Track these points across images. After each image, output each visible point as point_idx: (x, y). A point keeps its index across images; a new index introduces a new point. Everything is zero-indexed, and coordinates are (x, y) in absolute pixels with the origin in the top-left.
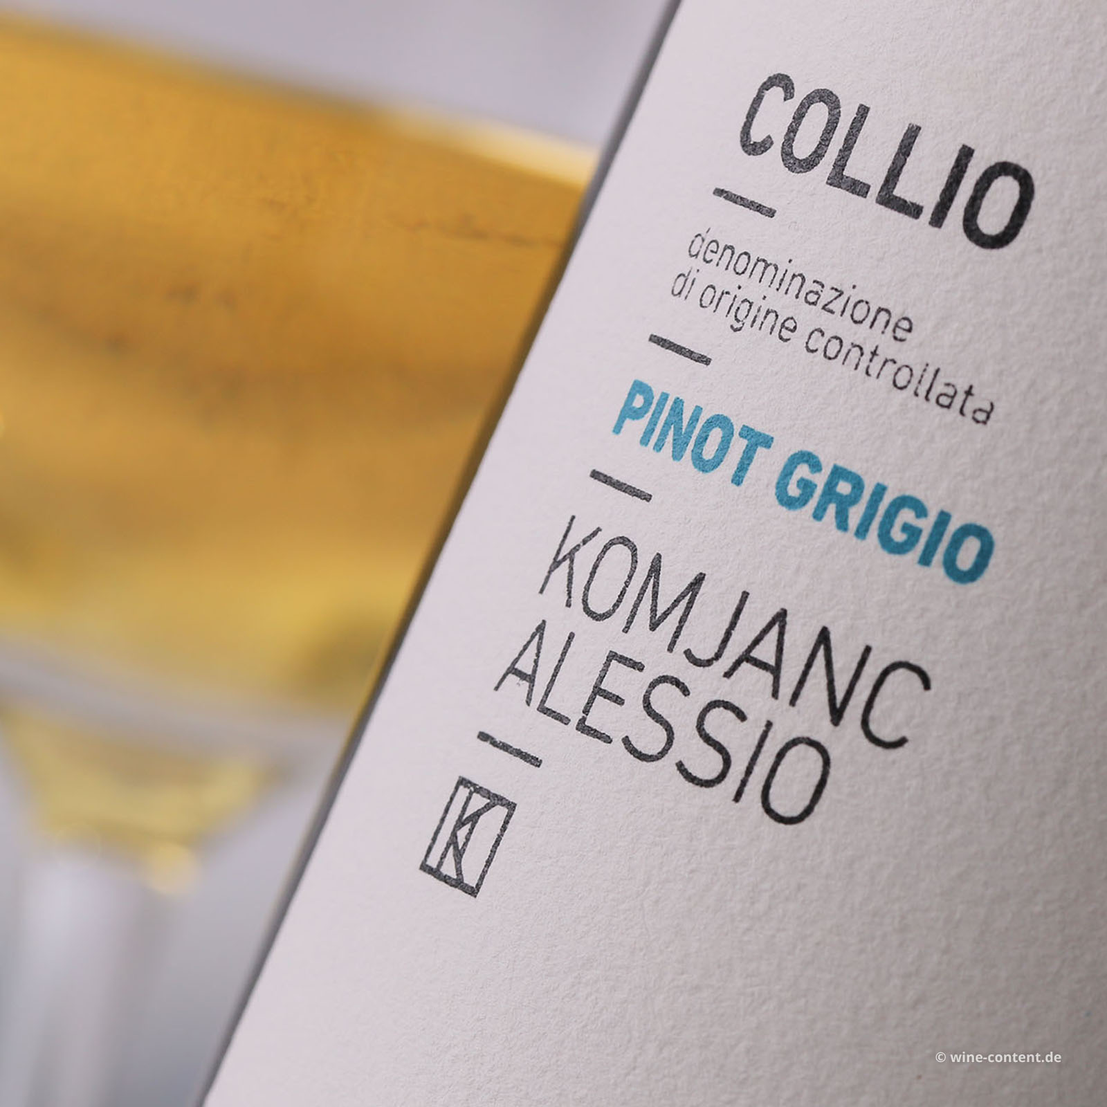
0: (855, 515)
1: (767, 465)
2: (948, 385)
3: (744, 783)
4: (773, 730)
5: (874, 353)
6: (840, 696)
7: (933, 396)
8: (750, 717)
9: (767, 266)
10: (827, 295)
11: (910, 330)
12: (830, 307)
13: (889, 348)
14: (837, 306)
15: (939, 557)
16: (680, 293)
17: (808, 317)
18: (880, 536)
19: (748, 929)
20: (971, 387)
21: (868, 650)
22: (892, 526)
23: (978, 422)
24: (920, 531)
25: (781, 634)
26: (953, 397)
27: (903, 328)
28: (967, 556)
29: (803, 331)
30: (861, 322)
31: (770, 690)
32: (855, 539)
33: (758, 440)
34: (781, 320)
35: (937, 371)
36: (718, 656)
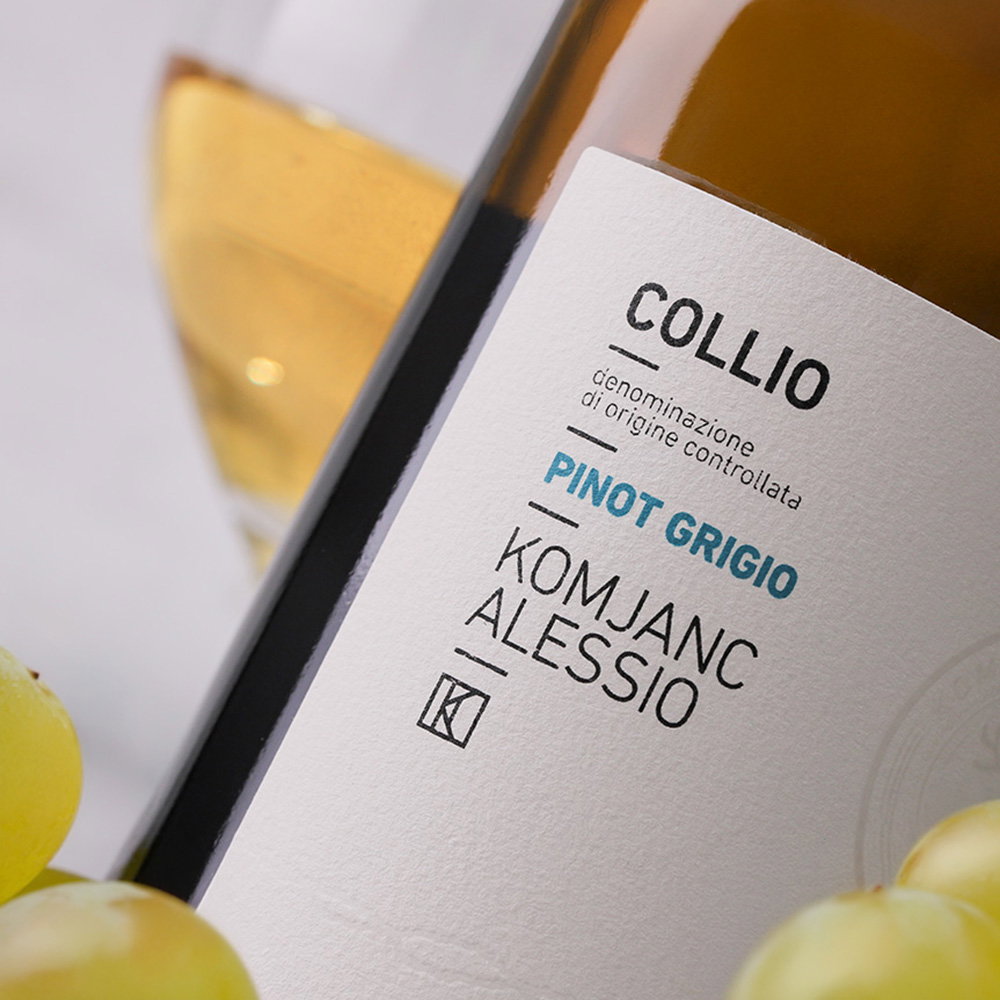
0: (717, 553)
1: (659, 519)
2: (774, 484)
3: (645, 701)
4: (664, 672)
5: (729, 461)
6: (705, 657)
7: (765, 490)
8: (650, 664)
9: (655, 399)
10: (697, 423)
11: (752, 450)
12: (700, 430)
13: (738, 459)
14: (704, 430)
15: (765, 582)
16: (589, 404)
17: (685, 434)
18: (731, 567)
19: (646, 785)
20: (788, 487)
21: (722, 631)
22: (739, 562)
23: (791, 507)
24: (756, 566)
25: (670, 617)
26: (777, 492)
27: (748, 448)
28: (782, 582)
29: (682, 443)
30: (721, 442)
31: (662, 649)
32: (716, 567)
33: (653, 503)
34: (666, 433)
35: (768, 476)
36: (629, 626)
